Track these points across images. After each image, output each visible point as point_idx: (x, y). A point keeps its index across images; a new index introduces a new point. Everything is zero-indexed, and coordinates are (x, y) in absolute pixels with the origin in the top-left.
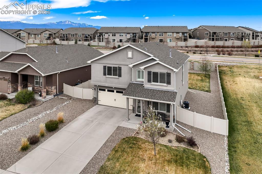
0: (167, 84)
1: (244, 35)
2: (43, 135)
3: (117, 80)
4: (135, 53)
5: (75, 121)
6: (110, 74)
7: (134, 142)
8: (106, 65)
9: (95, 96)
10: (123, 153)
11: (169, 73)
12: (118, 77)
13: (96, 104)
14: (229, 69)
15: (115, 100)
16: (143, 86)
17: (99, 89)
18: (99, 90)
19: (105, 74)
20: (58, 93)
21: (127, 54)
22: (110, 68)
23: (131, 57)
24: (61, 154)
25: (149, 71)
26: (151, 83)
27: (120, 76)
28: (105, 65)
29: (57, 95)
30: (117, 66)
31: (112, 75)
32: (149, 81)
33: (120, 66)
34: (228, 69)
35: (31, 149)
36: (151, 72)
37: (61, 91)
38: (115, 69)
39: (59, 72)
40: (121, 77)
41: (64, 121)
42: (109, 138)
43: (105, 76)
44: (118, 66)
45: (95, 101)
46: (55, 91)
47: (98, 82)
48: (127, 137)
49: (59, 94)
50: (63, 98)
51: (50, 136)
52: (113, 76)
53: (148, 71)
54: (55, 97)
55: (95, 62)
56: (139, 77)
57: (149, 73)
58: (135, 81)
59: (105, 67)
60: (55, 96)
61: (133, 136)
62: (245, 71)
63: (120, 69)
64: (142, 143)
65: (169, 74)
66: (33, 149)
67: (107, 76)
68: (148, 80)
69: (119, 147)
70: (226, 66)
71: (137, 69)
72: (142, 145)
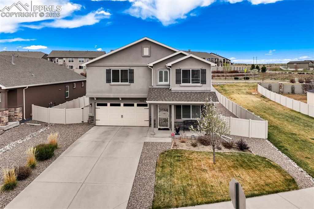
0: (201, 84)
1: (217, 61)
2: (33, 167)
3: (126, 88)
4: (154, 49)
5: (75, 145)
6: (116, 80)
7: (178, 154)
8: (111, 68)
9: (91, 115)
10: (172, 167)
11: (204, 69)
12: (128, 83)
13: (93, 125)
14: (221, 88)
15: (122, 116)
16: (170, 89)
17: (97, 104)
18: (97, 106)
19: (108, 81)
20: (25, 119)
21: (142, 52)
22: (116, 72)
23: (148, 54)
24: (82, 184)
25: (178, 68)
26: (181, 84)
27: (132, 81)
28: (108, 68)
29: (23, 121)
30: (127, 68)
31: (119, 82)
32: (178, 82)
33: (132, 68)
34: (219, 88)
35: (21, 186)
36: (181, 69)
37: (29, 117)
38: (124, 72)
39: (27, 86)
40: (133, 83)
41: (59, 146)
42: (141, 155)
43: (108, 84)
44: (129, 68)
45: (92, 121)
46: (20, 115)
47: (99, 92)
48: (165, 151)
49: (26, 121)
50: (34, 125)
51: (46, 167)
52: (121, 83)
53: (176, 70)
54: (21, 124)
55: (93, 65)
56: (161, 80)
57: (178, 72)
58: (155, 85)
59: (108, 72)
60: (21, 122)
61: (172, 148)
62: (236, 89)
63: (132, 72)
64: (190, 154)
65: (204, 71)
66: (25, 186)
67: (112, 83)
68: (176, 81)
69: (163, 163)
70: (217, 86)
71: (158, 68)
72: (191, 156)
